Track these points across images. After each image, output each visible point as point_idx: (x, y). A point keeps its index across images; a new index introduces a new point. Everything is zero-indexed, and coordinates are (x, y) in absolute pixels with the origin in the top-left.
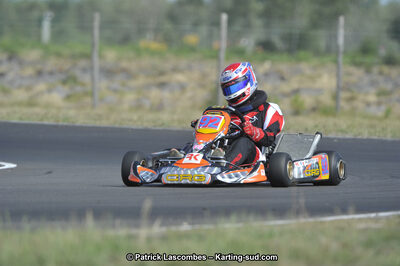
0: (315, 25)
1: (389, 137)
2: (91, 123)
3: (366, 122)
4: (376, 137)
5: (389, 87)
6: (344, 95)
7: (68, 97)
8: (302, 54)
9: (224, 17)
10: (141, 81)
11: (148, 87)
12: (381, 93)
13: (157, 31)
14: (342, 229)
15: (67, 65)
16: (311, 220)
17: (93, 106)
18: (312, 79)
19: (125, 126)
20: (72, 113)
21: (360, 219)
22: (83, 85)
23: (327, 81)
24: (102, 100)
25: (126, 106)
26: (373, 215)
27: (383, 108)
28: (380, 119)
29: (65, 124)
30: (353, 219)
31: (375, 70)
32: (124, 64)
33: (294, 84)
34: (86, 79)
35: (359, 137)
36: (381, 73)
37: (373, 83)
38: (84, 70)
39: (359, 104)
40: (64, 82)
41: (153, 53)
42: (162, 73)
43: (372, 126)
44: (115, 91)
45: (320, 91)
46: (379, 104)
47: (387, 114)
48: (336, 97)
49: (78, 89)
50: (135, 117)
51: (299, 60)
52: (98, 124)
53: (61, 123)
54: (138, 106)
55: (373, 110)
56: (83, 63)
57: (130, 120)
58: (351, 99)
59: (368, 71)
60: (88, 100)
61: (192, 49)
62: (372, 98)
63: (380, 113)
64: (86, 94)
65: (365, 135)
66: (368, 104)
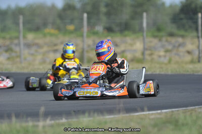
0: (133, 18)
1: (170, 73)
2: (19, 71)
3: (158, 66)
4: (163, 73)
5: (170, 47)
6: (147, 52)
7: (8, 59)
8: (126, 33)
9: (85, 15)
10: (45, 49)
11: (48, 52)
12: (167, 51)
13: (53, 24)
14: (142, 119)
15: (8, 43)
16: (127, 115)
17: (21, 62)
18: (131, 45)
19: (36, 72)
20: (9, 66)
21: (152, 114)
22: (16, 52)
23: (139, 46)
24: (25, 59)
25: (37, 62)
26: (159, 111)
27: (168, 58)
28: (166, 64)
29: (6, 72)
30: (149, 114)
31: (164, 39)
32: (37, 41)
33: (122, 48)
34: (17, 49)
35: (154, 73)
36: (167, 41)
37: (163, 46)
38: (16, 45)
39: (155, 57)
40: (6, 51)
41: (51, 35)
42: (55, 45)
43: (161, 68)
44: (32, 55)
45: (135, 51)
46: (165, 56)
47: (170, 61)
48: (143, 54)
49: (14, 54)
50: (41, 67)
51: (126, 36)
52: (22, 71)
53: (4, 71)
54: (43, 62)
55: (162, 59)
56: (16, 41)
57: (38, 69)
58: (151, 55)
59: (160, 40)
60: (18, 59)
61: (71, 32)
62: (162, 53)
63: (166, 61)
64: (17, 57)
65: (158, 72)
66: (160, 56)
